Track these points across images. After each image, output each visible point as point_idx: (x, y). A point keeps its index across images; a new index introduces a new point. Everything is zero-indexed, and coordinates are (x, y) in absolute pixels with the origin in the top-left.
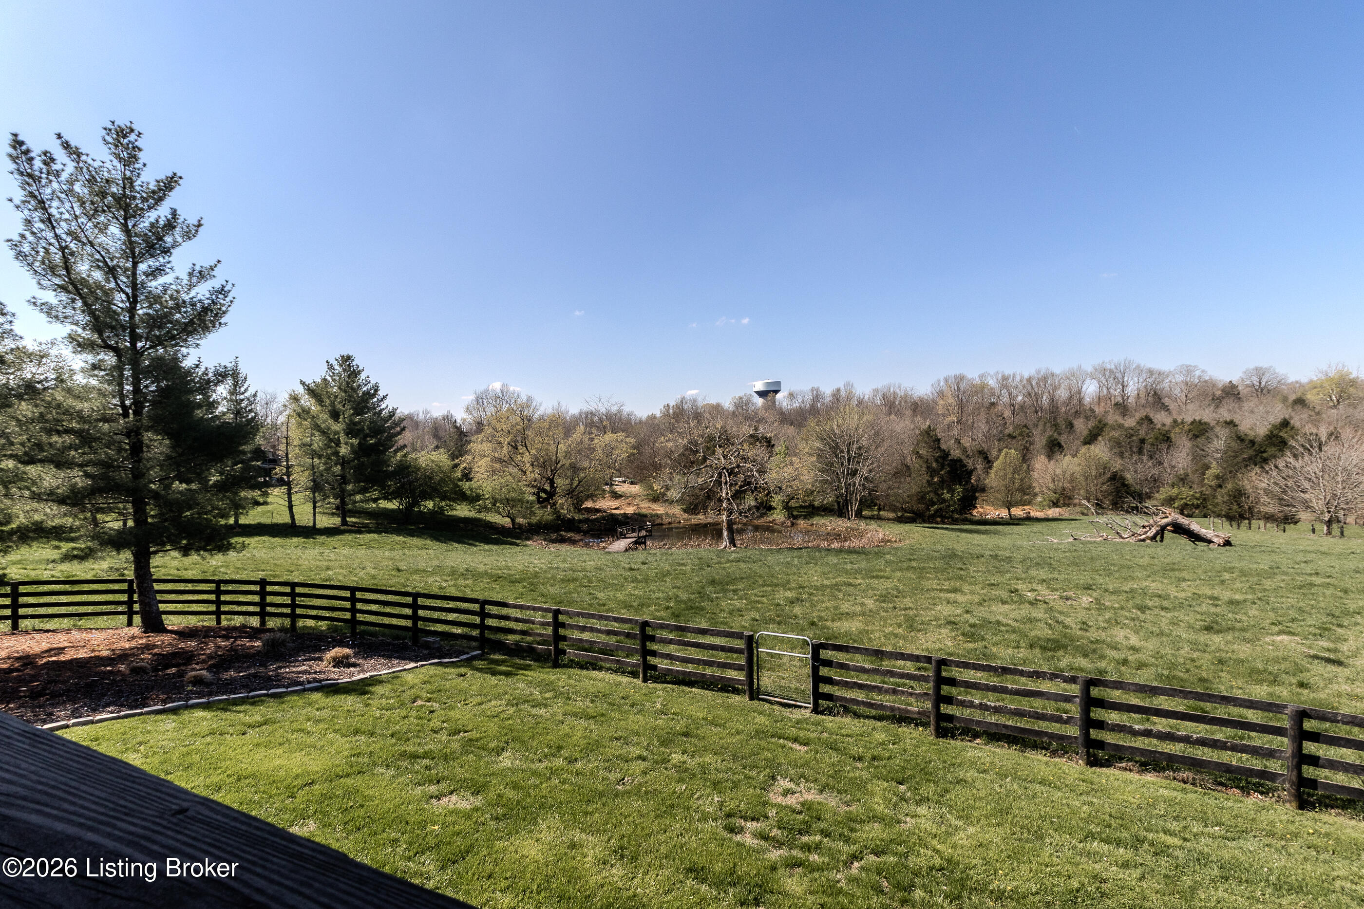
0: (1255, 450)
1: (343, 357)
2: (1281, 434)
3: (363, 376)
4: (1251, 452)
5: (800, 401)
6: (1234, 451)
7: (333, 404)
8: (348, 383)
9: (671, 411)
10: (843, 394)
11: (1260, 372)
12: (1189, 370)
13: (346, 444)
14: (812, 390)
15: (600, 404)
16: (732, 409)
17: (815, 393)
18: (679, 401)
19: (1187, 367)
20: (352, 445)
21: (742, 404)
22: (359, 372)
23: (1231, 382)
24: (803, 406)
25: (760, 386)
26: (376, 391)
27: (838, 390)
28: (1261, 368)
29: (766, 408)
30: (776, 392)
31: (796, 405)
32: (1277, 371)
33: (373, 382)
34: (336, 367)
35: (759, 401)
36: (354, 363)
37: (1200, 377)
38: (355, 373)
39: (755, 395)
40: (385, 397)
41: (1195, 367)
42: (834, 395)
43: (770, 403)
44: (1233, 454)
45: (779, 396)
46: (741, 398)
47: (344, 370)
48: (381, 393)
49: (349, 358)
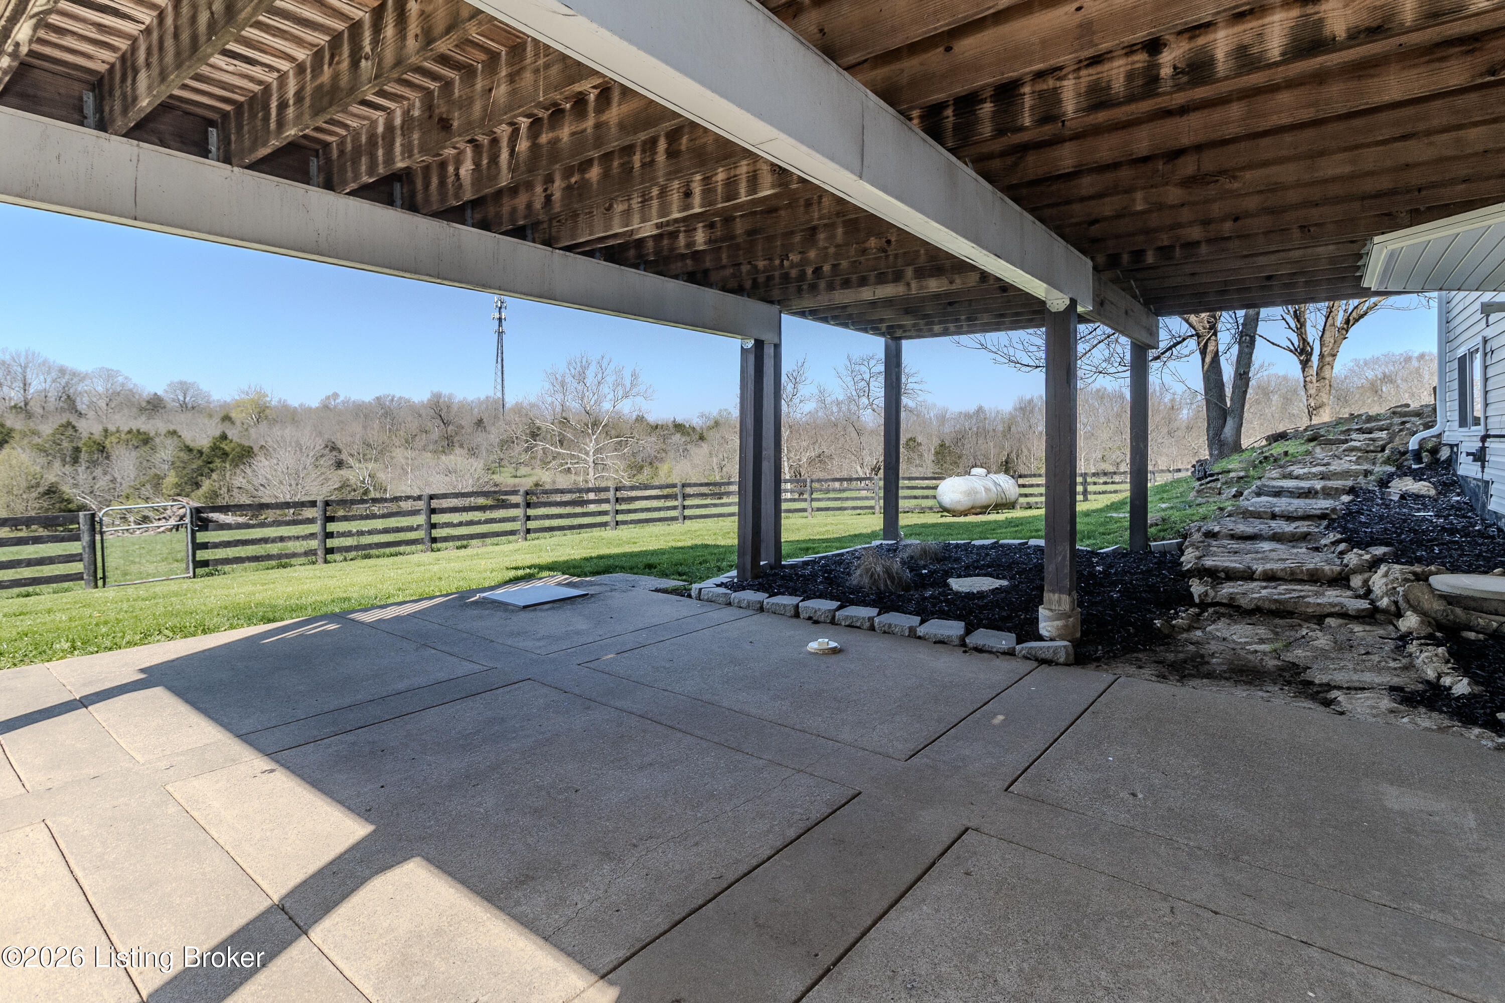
0: (204, 461)
2: (223, 446)
4: (200, 462)
6: (182, 462)
11: (184, 387)
12: (109, 375)
19: (108, 370)
23: (156, 394)
28: (185, 383)
32: (201, 387)
37: (123, 385)
41: (118, 371)
44: (182, 465)
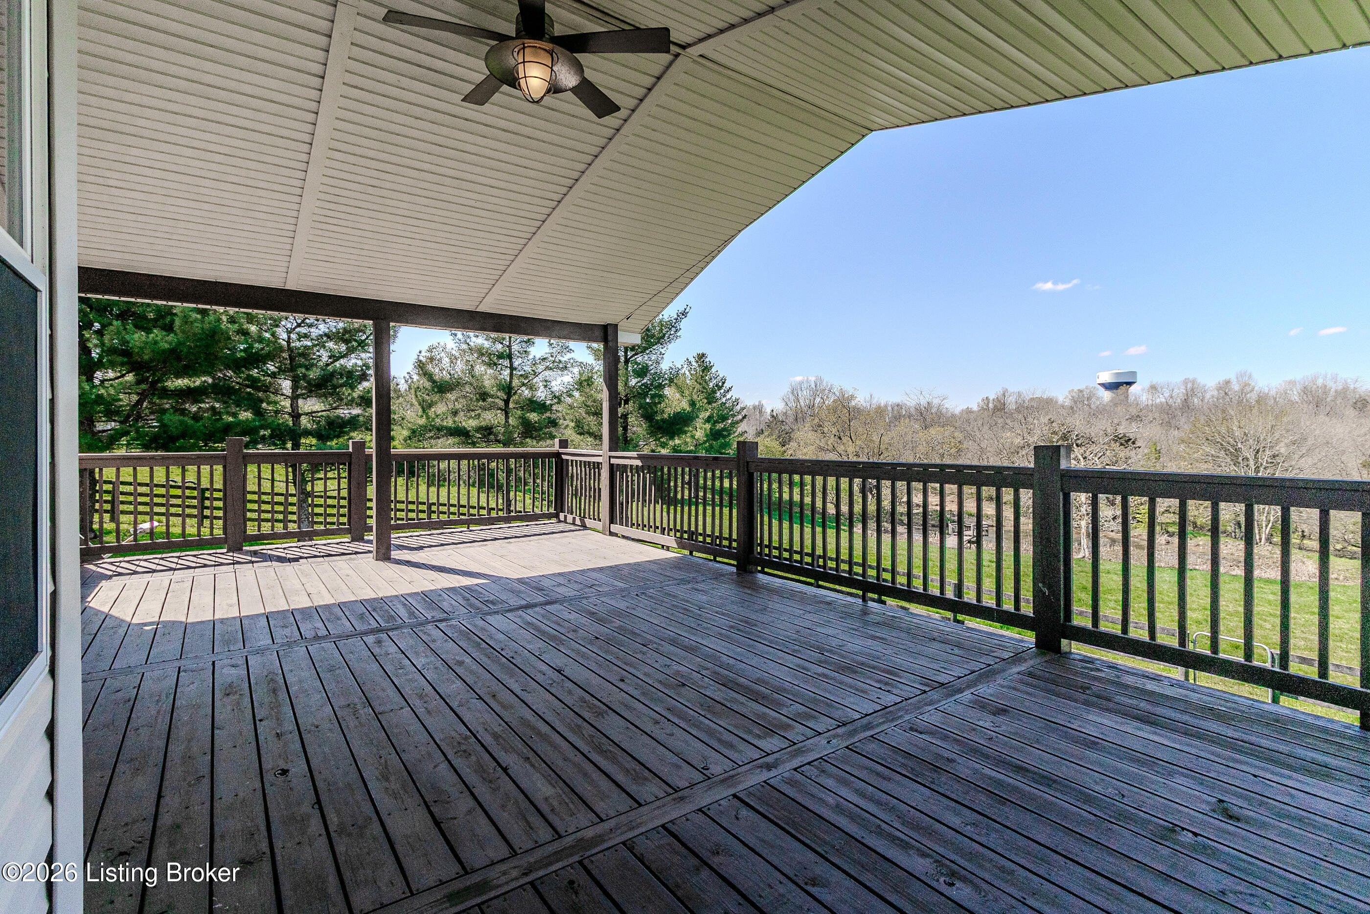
1: (698, 355)
3: (713, 370)
5: (1167, 395)
7: (691, 395)
8: (702, 377)
9: (991, 405)
10: (1236, 387)
13: (701, 428)
14: (1186, 382)
15: (922, 397)
16: (1068, 403)
17: (1190, 385)
18: (1000, 394)
20: (705, 429)
21: (1081, 400)
22: (711, 367)
24: (1171, 402)
25: (1106, 377)
26: (723, 383)
27: (1228, 382)
29: (1115, 404)
30: (1130, 384)
31: (1160, 400)
33: (721, 376)
34: (694, 363)
35: (1106, 396)
36: (707, 360)
38: (706, 369)
39: (1102, 389)
40: (730, 389)
42: (1219, 389)
43: (1122, 397)
45: (1133, 389)
46: (1081, 391)
47: (699, 366)
48: (727, 385)
49: (703, 355)
